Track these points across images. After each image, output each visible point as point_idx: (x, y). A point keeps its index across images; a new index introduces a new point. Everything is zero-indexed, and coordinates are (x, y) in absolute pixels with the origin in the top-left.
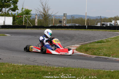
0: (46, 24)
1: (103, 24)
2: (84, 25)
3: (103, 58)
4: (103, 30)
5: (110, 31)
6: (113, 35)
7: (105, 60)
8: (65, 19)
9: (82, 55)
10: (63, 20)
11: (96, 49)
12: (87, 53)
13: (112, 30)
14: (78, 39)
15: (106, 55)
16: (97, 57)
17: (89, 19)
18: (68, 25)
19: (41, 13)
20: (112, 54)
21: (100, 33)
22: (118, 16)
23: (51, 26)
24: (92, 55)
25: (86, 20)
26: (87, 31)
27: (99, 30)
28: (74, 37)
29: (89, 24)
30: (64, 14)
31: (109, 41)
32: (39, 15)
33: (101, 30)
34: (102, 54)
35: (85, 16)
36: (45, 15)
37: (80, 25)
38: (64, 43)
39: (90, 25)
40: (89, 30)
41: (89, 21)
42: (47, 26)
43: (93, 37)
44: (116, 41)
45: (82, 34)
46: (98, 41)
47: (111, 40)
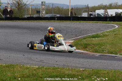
0: (21, 15)
1: (91, 15)
2: (68, 16)
4: (93, 22)
5: (102, 23)
6: (108, 27)
7: (113, 58)
8: (44, 9)
9: (82, 53)
10: (42, 9)
11: (97, 45)
12: (87, 51)
13: (104, 22)
14: (67, 33)
15: (112, 52)
16: (102, 55)
17: (74, 8)
19: (14, 2)
20: (120, 52)
21: (91, 25)
22: (102, 4)
23: (28, 17)
24: (93, 52)
25: (70, 10)
26: (75, 23)
27: (88, 21)
28: (61, 30)
30: (42, 2)
31: (107, 36)
32: (12, 3)
34: (106, 51)
35: (69, 5)
36: (19, 4)
37: (62, 16)
41: (73, 11)
42: (21, 17)
43: (84, 30)
44: (115, 35)
45: (69, 27)
46: (93, 35)
47: (109, 34)
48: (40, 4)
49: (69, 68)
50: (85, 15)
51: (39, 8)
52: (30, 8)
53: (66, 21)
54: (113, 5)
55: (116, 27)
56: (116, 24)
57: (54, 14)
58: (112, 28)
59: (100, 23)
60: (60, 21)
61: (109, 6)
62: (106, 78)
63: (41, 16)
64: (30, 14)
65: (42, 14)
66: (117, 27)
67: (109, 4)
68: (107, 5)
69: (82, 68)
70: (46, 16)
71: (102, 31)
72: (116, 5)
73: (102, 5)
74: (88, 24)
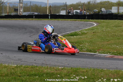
1: (69, 13)
2: (46, 14)
3: (88, 54)
4: (71, 20)
5: (81, 21)
6: (86, 25)
7: (92, 57)
8: (21, 7)
13: (83, 20)
15: (91, 50)
17: (52, 6)
18: (25, 14)
20: (99, 50)
21: (69, 23)
23: (6, 16)
25: (48, 8)
27: (66, 19)
28: (39, 28)
29: (52, 12)
31: (85, 34)
33: (69, 19)
34: (84, 49)
35: (47, 3)
37: (40, 14)
38: (30, 36)
39: (52, 14)
40: (54, 19)
41: (51, 9)
43: (62, 28)
44: (94, 33)
46: (71, 33)
47: (88, 32)
48: (17, 2)
49: (47, 67)
50: (63, 13)
51: (16, 6)
52: (8, 6)
53: (45, 19)
54: (91, 3)
55: (94, 25)
56: (95, 22)
57: (32, 13)
58: (90, 26)
59: (79, 21)
60: (38, 19)
61: (87, 4)
62: (85, 76)
63: (19, 14)
64: (8, 12)
65: (19, 12)
66: (96, 25)
67: (87, 2)
68: (86, 3)
69: (60, 66)
70: (23, 14)
71: (80, 29)
72: (95, 2)
73: (80, 3)
74: (66, 22)
